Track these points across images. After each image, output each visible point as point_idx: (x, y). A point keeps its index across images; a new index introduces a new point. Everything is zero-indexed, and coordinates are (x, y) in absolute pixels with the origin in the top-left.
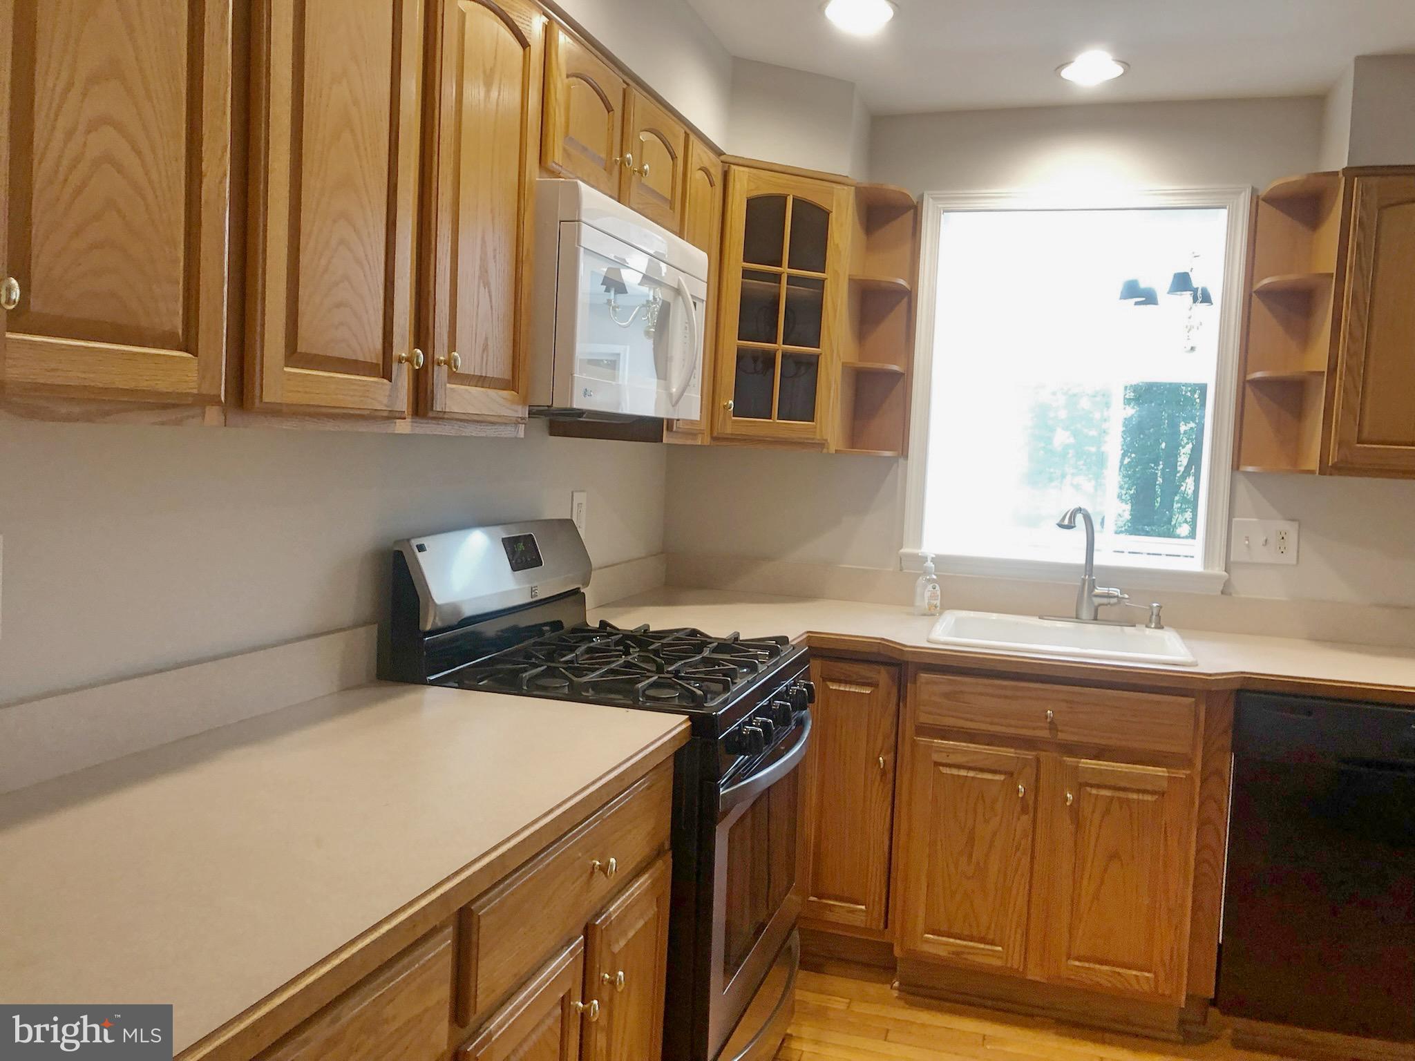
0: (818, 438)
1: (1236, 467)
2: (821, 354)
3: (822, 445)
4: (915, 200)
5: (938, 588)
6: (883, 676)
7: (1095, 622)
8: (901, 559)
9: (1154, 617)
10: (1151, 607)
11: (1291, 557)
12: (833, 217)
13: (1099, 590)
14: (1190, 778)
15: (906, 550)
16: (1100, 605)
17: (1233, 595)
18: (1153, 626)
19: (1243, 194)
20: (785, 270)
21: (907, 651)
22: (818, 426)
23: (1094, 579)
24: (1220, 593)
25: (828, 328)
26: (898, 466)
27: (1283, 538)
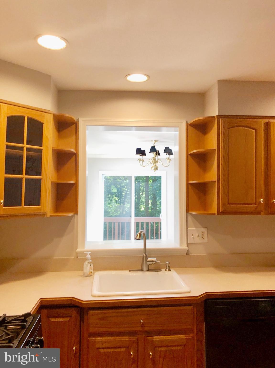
0: (42, 212)
1: (188, 211)
2: (42, 178)
3: (44, 214)
4: (76, 121)
5: (92, 265)
6: (74, 313)
7: (148, 271)
8: (77, 253)
9: (167, 267)
10: (166, 264)
11: (206, 241)
12: (45, 126)
13: (149, 259)
14: (193, 338)
15: (79, 250)
16: (150, 264)
17: (190, 254)
18: (167, 270)
19: (183, 123)
20: (25, 145)
21: (84, 303)
22: (42, 207)
23: (147, 255)
24: (186, 254)
25: (45, 168)
26: (74, 218)
27: (203, 234)
